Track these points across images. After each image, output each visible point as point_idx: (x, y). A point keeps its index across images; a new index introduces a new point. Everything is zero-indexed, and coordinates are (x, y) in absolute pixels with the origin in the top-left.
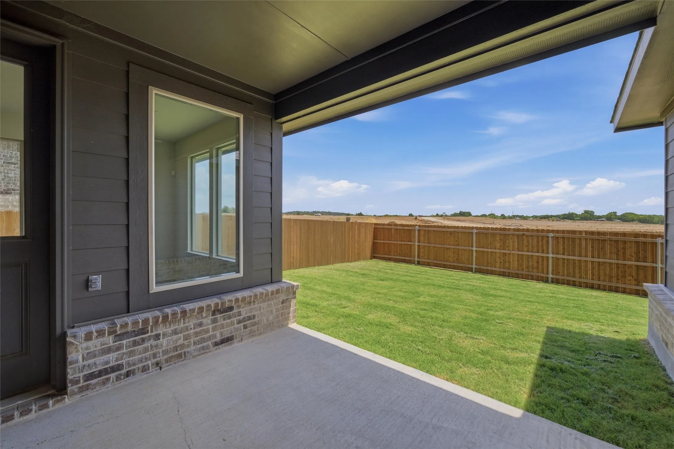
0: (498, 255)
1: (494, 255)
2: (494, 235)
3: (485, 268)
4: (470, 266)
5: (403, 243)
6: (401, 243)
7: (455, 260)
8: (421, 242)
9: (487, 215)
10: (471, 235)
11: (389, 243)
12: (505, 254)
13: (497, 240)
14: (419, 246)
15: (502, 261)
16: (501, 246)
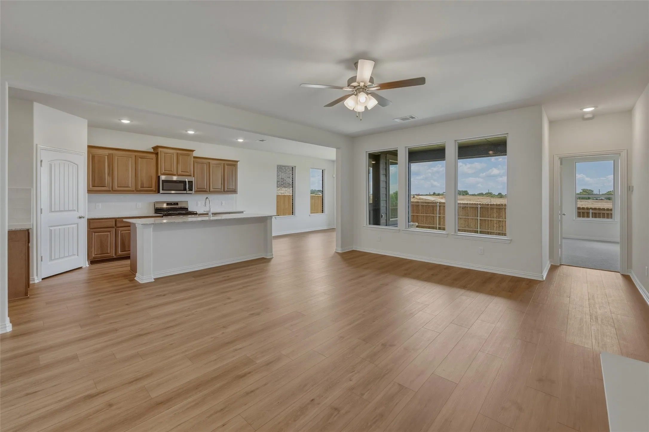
0: (495, 222)
1: (492, 222)
2: (492, 209)
3: (486, 231)
4: (476, 230)
5: (428, 215)
6: (426, 215)
7: (466, 226)
8: (441, 214)
9: (484, 194)
10: (477, 209)
11: (417, 215)
12: (500, 221)
13: (495, 212)
14: (439, 217)
15: (498, 226)
16: (497, 216)
